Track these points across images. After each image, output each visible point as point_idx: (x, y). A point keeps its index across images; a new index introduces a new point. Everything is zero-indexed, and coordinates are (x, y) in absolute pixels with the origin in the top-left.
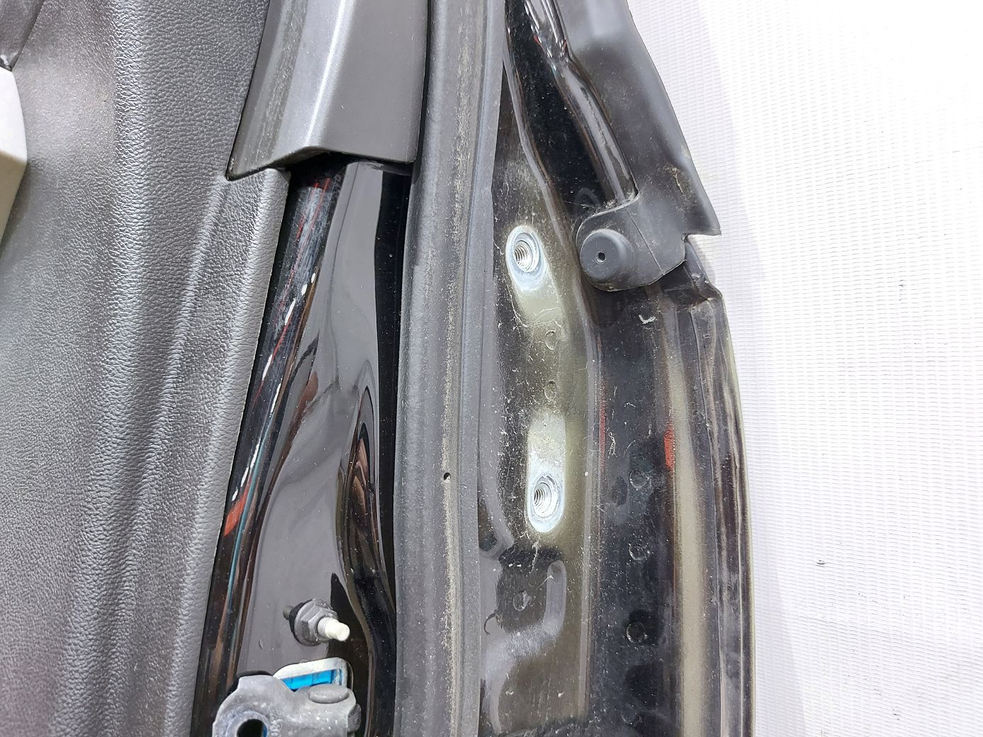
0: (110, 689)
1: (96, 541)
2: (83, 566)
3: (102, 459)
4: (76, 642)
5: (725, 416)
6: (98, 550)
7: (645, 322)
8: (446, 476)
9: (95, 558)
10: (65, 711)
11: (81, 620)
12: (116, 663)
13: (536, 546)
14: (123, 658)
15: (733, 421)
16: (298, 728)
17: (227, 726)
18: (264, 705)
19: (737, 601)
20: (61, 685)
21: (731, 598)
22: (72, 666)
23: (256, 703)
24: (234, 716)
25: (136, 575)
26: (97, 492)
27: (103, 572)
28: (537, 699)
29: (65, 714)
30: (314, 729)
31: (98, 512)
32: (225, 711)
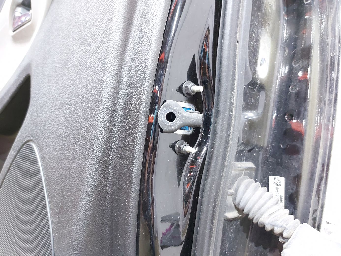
0: (117, 106)
1: (114, 54)
2: (109, 62)
3: (117, 26)
4: (107, 88)
5: (335, 36)
6: (115, 57)
7: (306, 3)
8: (238, 42)
9: (114, 60)
10: (103, 111)
11: (109, 81)
12: (120, 97)
13: (258, 81)
14: (122, 96)
15: (338, 38)
16: (186, 117)
17: (163, 114)
18: (175, 108)
19: (331, 104)
20: (102, 102)
21: (329, 103)
22: (106, 96)
23: (173, 107)
24: (165, 110)
25: (127, 68)
26: (115, 37)
27: (116, 65)
28: (254, 135)
29: (103, 112)
30: (191, 118)
31: (115, 44)
32: (162, 108)
